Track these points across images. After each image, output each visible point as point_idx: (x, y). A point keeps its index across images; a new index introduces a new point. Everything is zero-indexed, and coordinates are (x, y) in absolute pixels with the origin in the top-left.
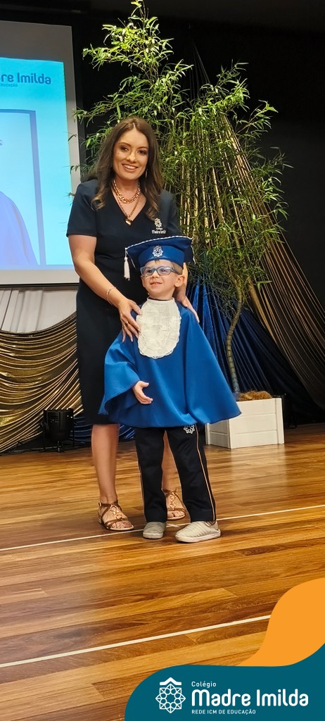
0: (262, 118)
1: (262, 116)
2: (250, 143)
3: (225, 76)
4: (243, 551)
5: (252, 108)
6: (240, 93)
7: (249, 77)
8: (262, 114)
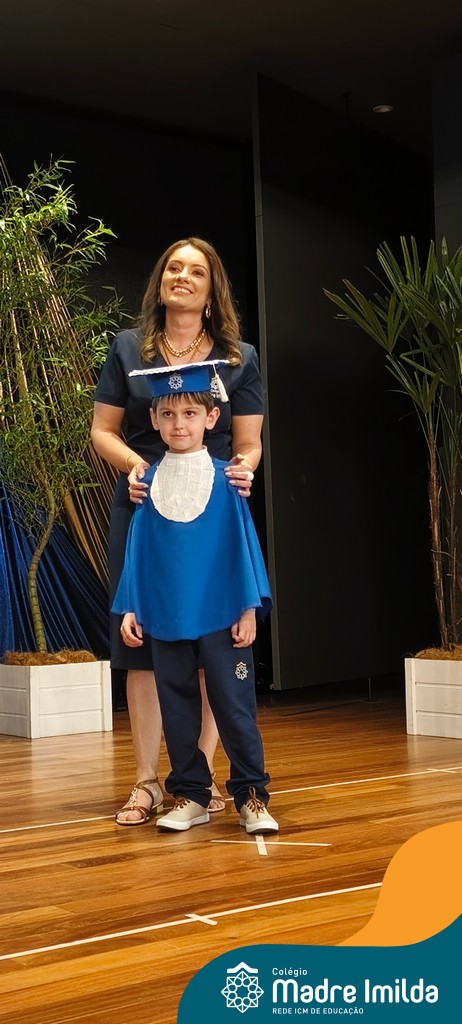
0: (93, 243)
1: (94, 240)
3: (41, 177)
6: (62, 204)
8: (94, 237)
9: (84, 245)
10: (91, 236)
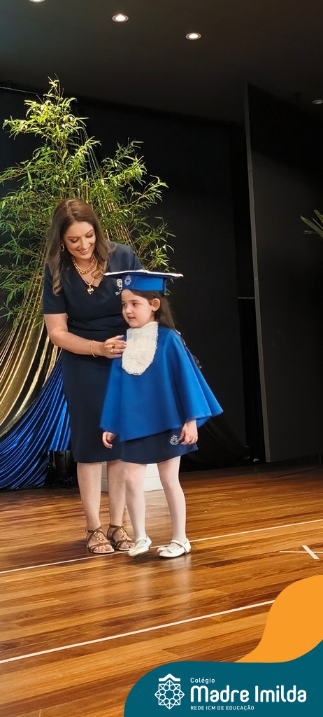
1: (155, 190)
6: (137, 169)
9: (149, 193)
10: (153, 187)
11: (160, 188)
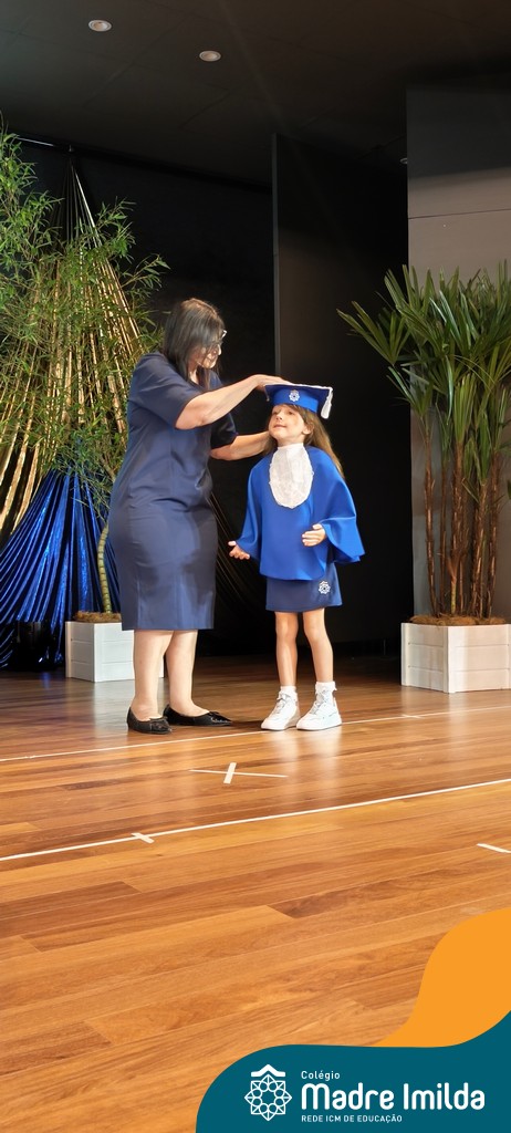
1: (151, 270)
2: (139, 303)
3: (107, 216)
4: (66, 786)
5: (138, 260)
6: (121, 242)
7: (136, 223)
8: (151, 267)
9: (143, 274)
10: (148, 266)
11: (158, 268)
